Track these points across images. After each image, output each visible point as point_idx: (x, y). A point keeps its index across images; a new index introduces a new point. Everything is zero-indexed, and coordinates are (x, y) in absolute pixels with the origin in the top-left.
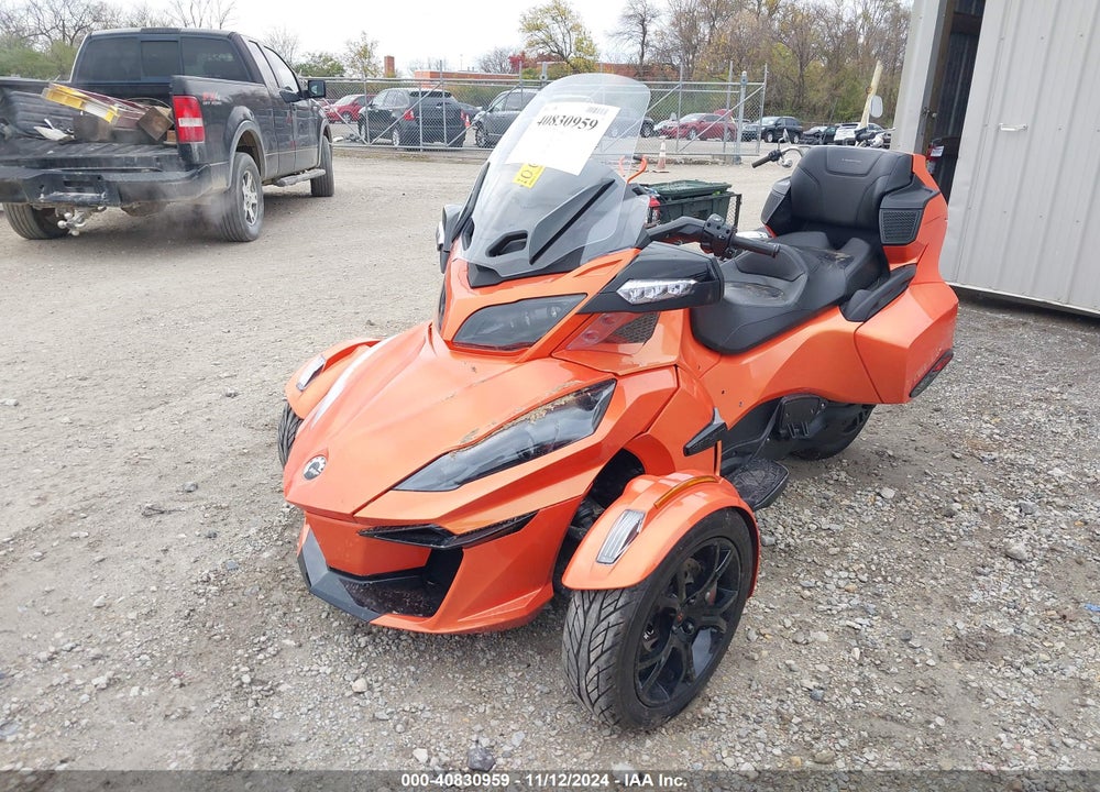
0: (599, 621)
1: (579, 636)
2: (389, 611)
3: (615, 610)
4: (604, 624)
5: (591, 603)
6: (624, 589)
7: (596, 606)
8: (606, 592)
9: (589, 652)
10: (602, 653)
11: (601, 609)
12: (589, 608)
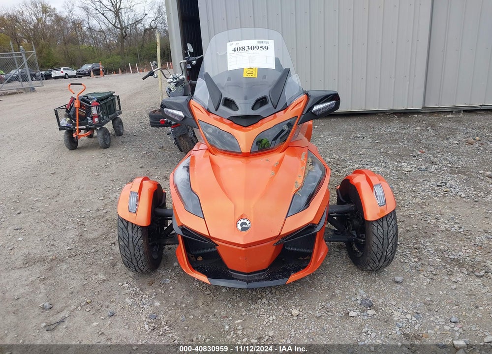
0: (389, 226)
1: (382, 236)
2: (290, 275)
3: (392, 220)
4: (391, 226)
5: (382, 222)
6: (391, 212)
7: (385, 222)
8: (386, 216)
9: (388, 239)
10: (394, 237)
11: (387, 222)
12: (382, 224)
